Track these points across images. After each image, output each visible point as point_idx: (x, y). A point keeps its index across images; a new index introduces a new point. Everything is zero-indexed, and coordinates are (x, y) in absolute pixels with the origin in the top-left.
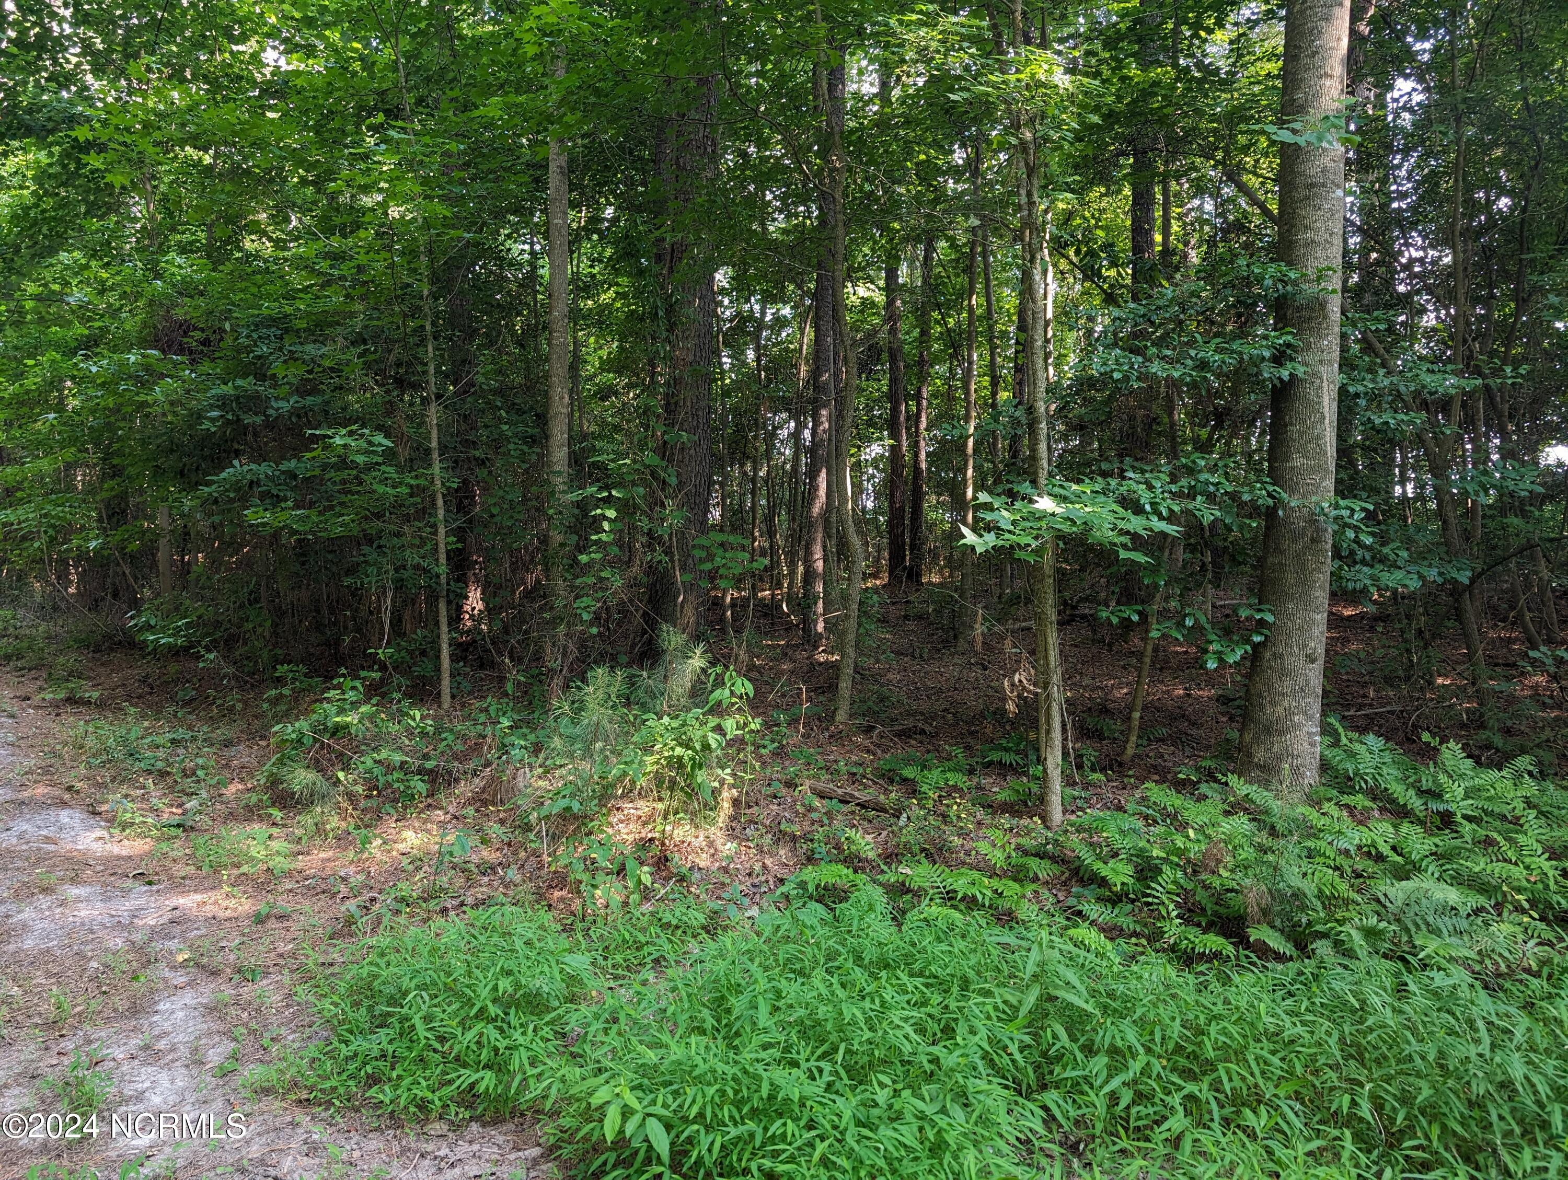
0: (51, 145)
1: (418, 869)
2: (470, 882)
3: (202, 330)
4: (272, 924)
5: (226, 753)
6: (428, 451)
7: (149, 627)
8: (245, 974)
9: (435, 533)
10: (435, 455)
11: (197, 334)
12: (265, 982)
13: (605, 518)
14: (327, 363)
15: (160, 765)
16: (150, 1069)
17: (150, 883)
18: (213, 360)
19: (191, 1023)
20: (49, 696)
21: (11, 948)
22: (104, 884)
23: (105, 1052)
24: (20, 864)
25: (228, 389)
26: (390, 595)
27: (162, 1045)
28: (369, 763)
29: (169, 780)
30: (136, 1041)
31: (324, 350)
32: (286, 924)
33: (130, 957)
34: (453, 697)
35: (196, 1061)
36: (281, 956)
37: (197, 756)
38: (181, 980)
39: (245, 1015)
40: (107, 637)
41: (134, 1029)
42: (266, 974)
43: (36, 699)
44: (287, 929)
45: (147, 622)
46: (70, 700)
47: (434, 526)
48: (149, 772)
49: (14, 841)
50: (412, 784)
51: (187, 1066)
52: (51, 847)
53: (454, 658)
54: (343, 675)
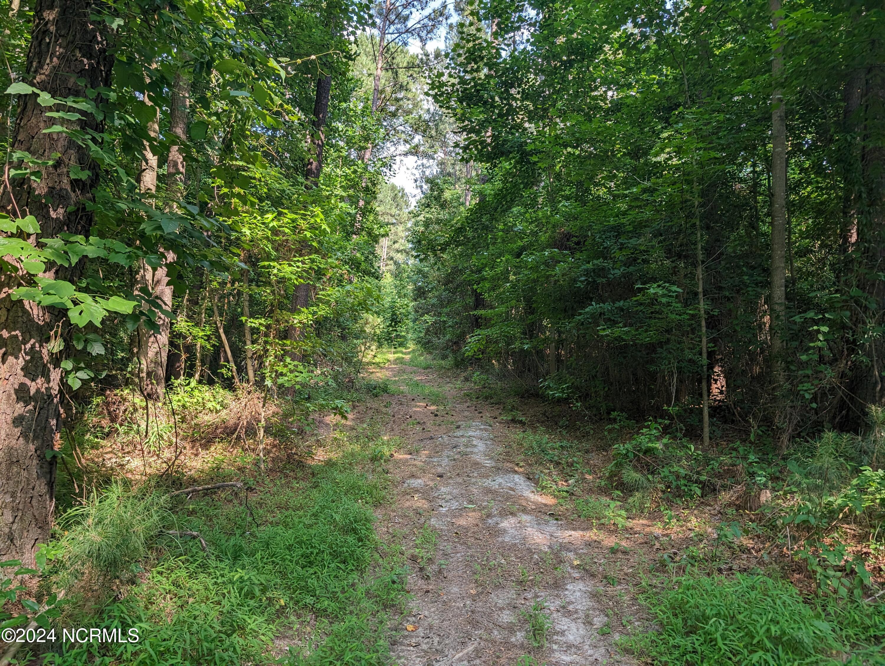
0: (511, 159)
1: (701, 541)
2: (734, 555)
3: (576, 237)
4: (620, 555)
5: (586, 456)
6: (696, 294)
7: (549, 387)
8: (608, 580)
9: (701, 341)
10: (701, 296)
11: (575, 239)
12: (619, 587)
13: (818, 332)
14: (642, 248)
15: (556, 458)
16: (567, 620)
17: (557, 519)
18: (581, 252)
19: (584, 600)
20: (505, 418)
21: (500, 539)
22: (537, 517)
23: (546, 604)
24: (500, 498)
25: (590, 266)
26: (675, 376)
27: (571, 608)
28: (667, 473)
29: (561, 467)
30: (558, 602)
31: (640, 241)
32: (627, 557)
33: (552, 556)
34: (711, 439)
35: (588, 622)
36: (626, 574)
37: (574, 456)
38: (577, 575)
39: (611, 603)
40: (527, 391)
41: (557, 596)
42: (620, 583)
43: (499, 419)
44: (628, 560)
45: (549, 385)
46: (513, 421)
47: (700, 337)
48: (551, 461)
49: (497, 487)
50: (692, 488)
51: (584, 623)
52: (512, 493)
53: (711, 416)
54: (650, 421)
